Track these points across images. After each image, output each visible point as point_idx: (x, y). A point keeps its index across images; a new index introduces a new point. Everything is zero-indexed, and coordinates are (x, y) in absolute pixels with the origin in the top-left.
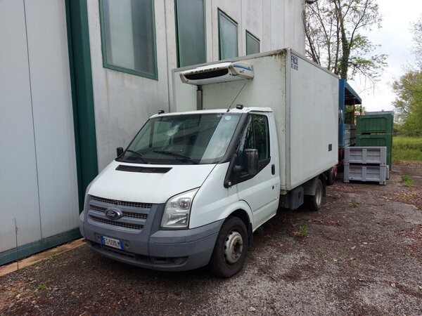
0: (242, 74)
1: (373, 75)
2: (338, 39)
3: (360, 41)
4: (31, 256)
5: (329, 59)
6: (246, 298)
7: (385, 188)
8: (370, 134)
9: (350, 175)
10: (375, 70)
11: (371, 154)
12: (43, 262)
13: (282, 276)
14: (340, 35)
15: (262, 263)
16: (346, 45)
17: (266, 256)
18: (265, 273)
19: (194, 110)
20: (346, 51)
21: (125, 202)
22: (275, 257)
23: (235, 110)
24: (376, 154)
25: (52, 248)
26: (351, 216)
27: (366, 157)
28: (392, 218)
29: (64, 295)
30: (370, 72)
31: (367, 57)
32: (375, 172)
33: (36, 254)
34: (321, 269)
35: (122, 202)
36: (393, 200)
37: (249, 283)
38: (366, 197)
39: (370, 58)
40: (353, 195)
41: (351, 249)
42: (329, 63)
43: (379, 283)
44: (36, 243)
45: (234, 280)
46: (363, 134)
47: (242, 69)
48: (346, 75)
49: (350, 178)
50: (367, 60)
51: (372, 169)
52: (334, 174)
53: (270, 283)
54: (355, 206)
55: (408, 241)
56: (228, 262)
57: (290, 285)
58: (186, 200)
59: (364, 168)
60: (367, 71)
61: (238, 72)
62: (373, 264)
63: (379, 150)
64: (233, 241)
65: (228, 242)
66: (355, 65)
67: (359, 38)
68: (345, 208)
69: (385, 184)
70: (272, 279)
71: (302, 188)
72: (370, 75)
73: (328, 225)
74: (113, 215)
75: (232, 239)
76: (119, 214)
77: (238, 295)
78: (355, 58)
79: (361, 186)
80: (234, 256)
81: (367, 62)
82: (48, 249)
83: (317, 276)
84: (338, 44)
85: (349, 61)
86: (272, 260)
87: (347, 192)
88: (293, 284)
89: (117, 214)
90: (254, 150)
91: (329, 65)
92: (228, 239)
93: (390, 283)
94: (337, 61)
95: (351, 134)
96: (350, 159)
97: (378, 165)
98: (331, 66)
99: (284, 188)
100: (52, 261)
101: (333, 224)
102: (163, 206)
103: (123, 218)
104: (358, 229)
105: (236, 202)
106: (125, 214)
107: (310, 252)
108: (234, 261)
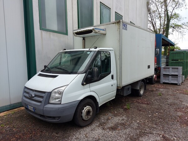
0: (99, 32)
1: (182, 32)
2: (165, 15)
3: (176, 16)
4: (5, 111)
5: (161, 24)
6: (87, 137)
7: (180, 87)
8: (178, 60)
9: (163, 80)
10: (183, 30)
11: (174, 70)
12: (9, 114)
13: (109, 128)
14: (166, 13)
15: (103, 121)
16: (169, 18)
17: (106, 117)
18: (101, 126)
19: (81, 49)
20: (169, 21)
21: (36, 91)
22: (110, 118)
23: (93, 49)
24: (176, 70)
25: (15, 108)
26: (156, 100)
27: (171, 72)
28: (176, 102)
29: (10, 130)
30: (181, 30)
31: (179, 24)
32: (175, 79)
33: (7, 111)
34: (129, 125)
35: (35, 90)
36: (181, 93)
37: (92, 130)
38: (168, 91)
39: (181, 24)
40: (162, 90)
41: (148, 116)
42: (161, 26)
43: (155, 134)
44: (7, 106)
45: (86, 128)
46: (172, 60)
47: (99, 30)
48: (168, 32)
49: (163, 81)
50: (179, 25)
51: (174, 77)
52: (155, 79)
53: (102, 131)
54: (160, 95)
55: (179, 114)
56: (83, 120)
57: (110, 132)
58: (61, 91)
59: (170, 77)
60: (180, 30)
61: (97, 32)
62: (156, 124)
63: (177, 68)
64: (86, 110)
65: (84, 110)
66: (173, 27)
67: (175, 14)
68: (155, 96)
69: (180, 85)
70: (103, 129)
71: (130, 86)
72: (181, 32)
73: (143, 104)
74: (31, 96)
75: (86, 109)
76: (33, 96)
77: (84, 135)
78: (173, 24)
79: (168, 85)
80: (86, 117)
81: (180, 26)
82: (13, 109)
83: (125, 128)
84: (165, 17)
85: (170, 25)
86: (108, 119)
87: (160, 88)
88: (112, 132)
89: (32, 96)
90: (96, 68)
91: (160, 27)
92: (83, 109)
93: (160, 135)
94: (164, 25)
95: (167, 60)
96: (163, 72)
97: (177, 75)
98: (161, 27)
99: (119, 86)
100: (13, 114)
101: (145, 104)
102: (50, 93)
103: (35, 98)
104: (156, 107)
105: (89, 92)
106: (36, 96)
107: (128, 117)
108: (87, 119)
